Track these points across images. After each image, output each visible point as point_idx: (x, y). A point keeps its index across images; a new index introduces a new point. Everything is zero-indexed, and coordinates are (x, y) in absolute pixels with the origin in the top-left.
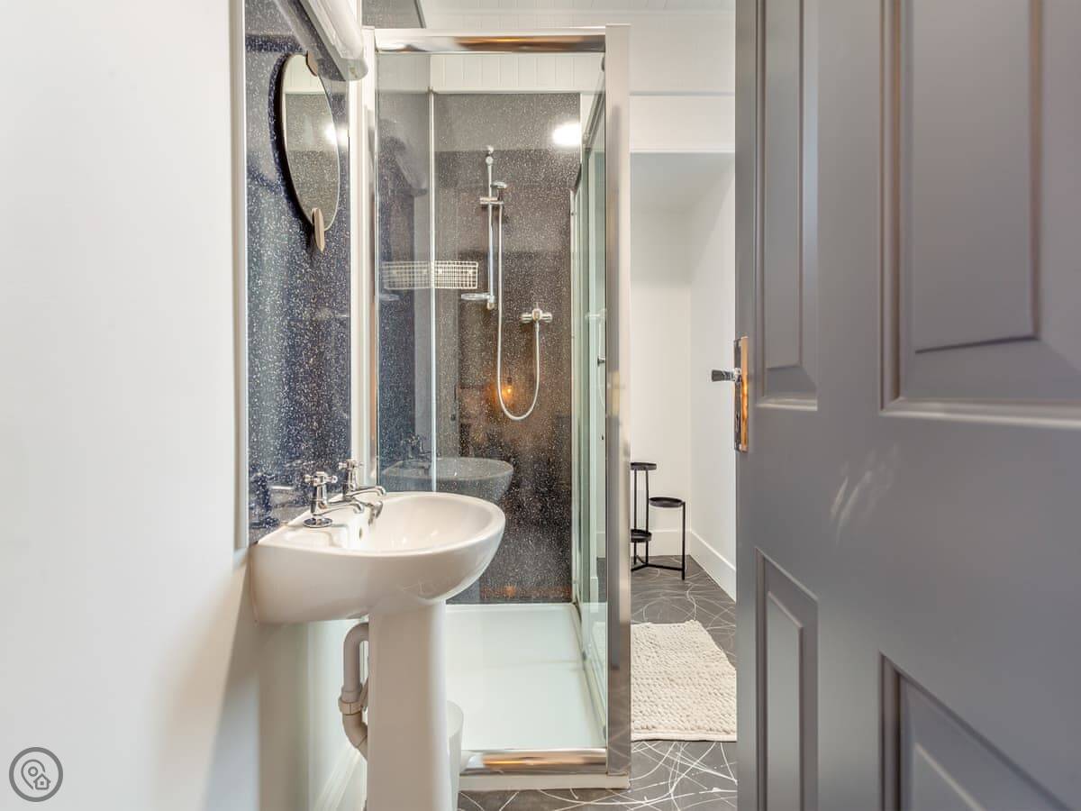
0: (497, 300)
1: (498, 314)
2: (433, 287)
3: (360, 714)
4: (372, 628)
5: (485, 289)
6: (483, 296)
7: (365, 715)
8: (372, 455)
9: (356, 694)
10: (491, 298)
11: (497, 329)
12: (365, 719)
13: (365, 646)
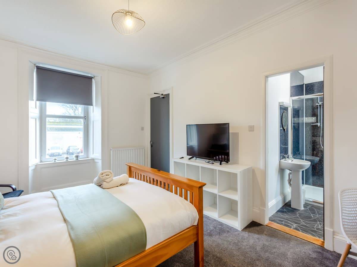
0: (320, 124)
1: (321, 128)
2: (305, 122)
3: (290, 182)
4: (292, 173)
5: (318, 123)
6: (317, 124)
7: (291, 182)
8: (291, 154)
9: (290, 181)
10: (319, 124)
11: (321, 130)
12: (291, 183)
13: (291, 175)
